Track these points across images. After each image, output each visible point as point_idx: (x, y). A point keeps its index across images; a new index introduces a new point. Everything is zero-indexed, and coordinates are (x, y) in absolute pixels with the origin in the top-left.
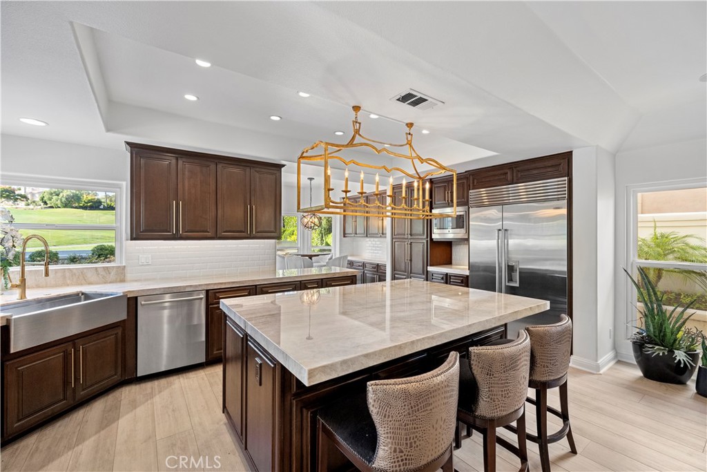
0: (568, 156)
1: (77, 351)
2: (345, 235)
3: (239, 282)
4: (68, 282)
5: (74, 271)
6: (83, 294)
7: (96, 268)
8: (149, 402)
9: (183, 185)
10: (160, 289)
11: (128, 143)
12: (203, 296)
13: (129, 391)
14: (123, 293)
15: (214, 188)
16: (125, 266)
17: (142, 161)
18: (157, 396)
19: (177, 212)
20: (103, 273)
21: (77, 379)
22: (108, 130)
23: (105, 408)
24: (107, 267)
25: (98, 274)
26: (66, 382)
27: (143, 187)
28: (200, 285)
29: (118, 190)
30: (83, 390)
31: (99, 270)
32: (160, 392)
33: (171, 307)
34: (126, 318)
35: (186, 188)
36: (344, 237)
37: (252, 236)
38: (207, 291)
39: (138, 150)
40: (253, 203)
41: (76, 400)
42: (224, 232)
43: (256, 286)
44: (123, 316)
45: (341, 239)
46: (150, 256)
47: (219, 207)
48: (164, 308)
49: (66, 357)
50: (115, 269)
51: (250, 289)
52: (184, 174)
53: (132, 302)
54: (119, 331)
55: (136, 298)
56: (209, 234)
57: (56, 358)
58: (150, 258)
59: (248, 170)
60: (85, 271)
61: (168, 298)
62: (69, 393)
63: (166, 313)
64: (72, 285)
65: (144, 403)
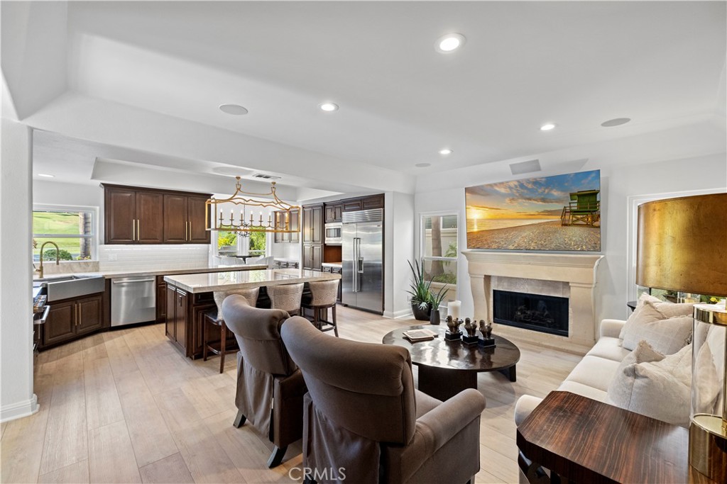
0: (382, 196)
1: (78, 306)
2: (276, 241)
4: (61, 271)
5: (65, 264)
6: (75, 277)
7: (79, 263)
8: (121, 337)
9: (140, 210)
10: (126, 274)
11: (103, 184)
12: (154, 279)
13: (107, 334)
14: (103, 275)
15: (162, 211)
16: (98, 262)
17: (113, 195)
18: (125, 335)
19: (136, 227)
20: (84, 266)
21: (78, 322)
22: (92, 178)
23: (94, 339)
24: (87, 262)
25: (81, 267)
26: (72, 322)
27: (112, 211)
28: (151, 272)
29: (93, 212)
30: (81, 329)
31: (81, 264)
32: (127, 334)
33: (128, 286)
34: (103, 291)
35: (142, 211)
36: (275, 242)
37: (189, 242)
38: (157, 276)
39: (108, 188)
40: (190, 219)
41: (78, 334)
42: (169, 239)
44: (102, 289)
45: (272, 245)
46: (116, 255)
47: (165, 222)
48: (123, 286)
49: (72, 309)
50: (92, 263)
52: (140, 202)
53: (108, 282)
54: (100, 298)
55: (110, 280)
56: (158, 241)
57: (67, 308)
58: (116, 257)
59: (186, 198)
60: (72, 264)
61: (125, 280)
62: (74, 329)
63: (124, 289)
64: (64, 273)
65: (118, 337)
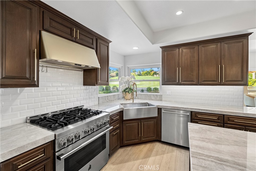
1: (141, 124)
3: (211, 111)
5: (148, 95)
6: (148, 103)
7: (154, 95)
8: (162, 156)
10: (170, 106)
11: (161, 47)
12: (189, 114)
13: (158, 145)
14: (157, 106)
15: (197, 58)
16: (162, 95)
17: (166, 53)
18: (166, 155)
20: (155, 97)
21: (141, 134)
22: (153, 44)
23: (149, 149)
24: (157, 95)
25: (154, 97)
27: (166, 64)
28: (187, 108)
30: (144, 138)
31: (155, 95)
32: (168, 153)
34: (157, 116)
35: (183, 61)
37: (222, 83)
38: (191, 112)
41: (141, 141)
42: (203, 81)
43: (224, 115)
44: (156, 115)
46: (170, 92)
47: (200, 68)
50: (159, 96)
51: (219, 116)
55: (161, 109)
56: (194, 83)
58: (170, 93)
59: (219, 44)
60: (151, 95)
65: (160, 155)
